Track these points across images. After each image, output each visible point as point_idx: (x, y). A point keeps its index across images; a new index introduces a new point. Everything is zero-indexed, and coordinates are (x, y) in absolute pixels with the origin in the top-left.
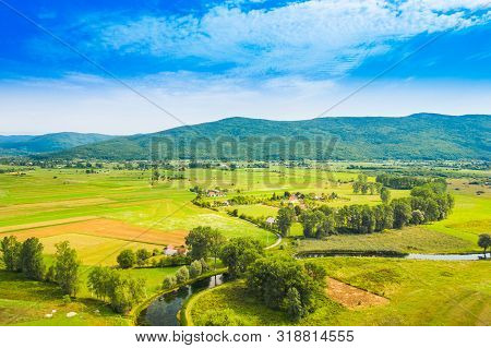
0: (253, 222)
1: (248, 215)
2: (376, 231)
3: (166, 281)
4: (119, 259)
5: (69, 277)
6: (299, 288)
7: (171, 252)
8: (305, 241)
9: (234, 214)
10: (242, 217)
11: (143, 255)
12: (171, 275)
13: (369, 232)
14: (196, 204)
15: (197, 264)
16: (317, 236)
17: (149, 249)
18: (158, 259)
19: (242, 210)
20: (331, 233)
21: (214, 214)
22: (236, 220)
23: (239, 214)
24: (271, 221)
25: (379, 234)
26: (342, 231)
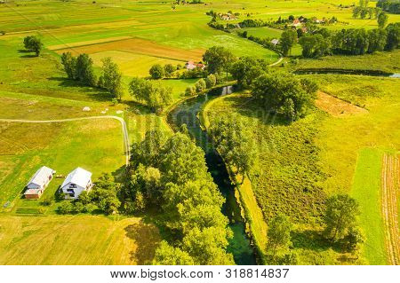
0: (260, 43)
1: (255, 36)
2: (368, 52)
3: (188, 90)
4: (151, 72)
5: (114, 85)
6: (294, 99)
7: (191, 66)
8: (303, 60)
9: (244, 35)
10: (251, 39)
11: (169, 69)
12: (192, 86)
13: (361, 54)
14: (212, 26)
15: (212, 77)
16: (314, 56)
17: (174, 64)
18: (181, 72)
19: (251, 31)
20: (326, 54)
21: (226, 36)
22: (246, 42)
23: (248, 35)
24: (275, 42)
25: (370, 56)
26: (337, 52)
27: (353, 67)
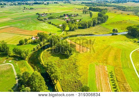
0: (56, 26)
1: (54, 23)
3: (34, 49)
4: (20, 42)
7: (34, 39)
8: (70, 32)
9: (50, 23)
10: (52, 24)
11: (26, 40)
13: (86, 28)
14: (38, 19)
15: (42, 43)
16: (73, 30)
17: (27, 38)
18: (30, 41)
19: (52, 21)
20: (77, 29)
21: (44, 23)
22: (51, 25)
24: (60, 25)
25: (89, 28)
26: (80, 28)
27: (85, 33)
